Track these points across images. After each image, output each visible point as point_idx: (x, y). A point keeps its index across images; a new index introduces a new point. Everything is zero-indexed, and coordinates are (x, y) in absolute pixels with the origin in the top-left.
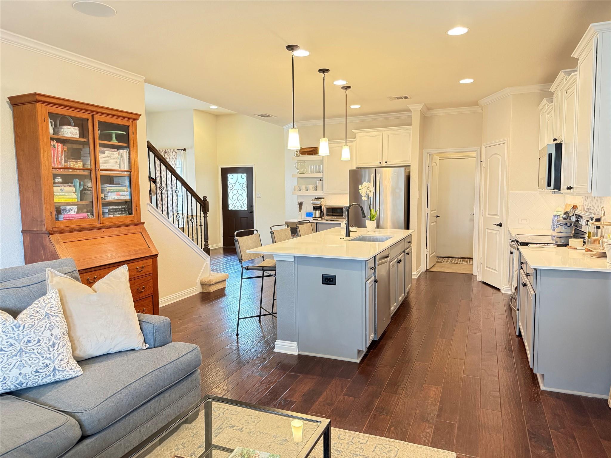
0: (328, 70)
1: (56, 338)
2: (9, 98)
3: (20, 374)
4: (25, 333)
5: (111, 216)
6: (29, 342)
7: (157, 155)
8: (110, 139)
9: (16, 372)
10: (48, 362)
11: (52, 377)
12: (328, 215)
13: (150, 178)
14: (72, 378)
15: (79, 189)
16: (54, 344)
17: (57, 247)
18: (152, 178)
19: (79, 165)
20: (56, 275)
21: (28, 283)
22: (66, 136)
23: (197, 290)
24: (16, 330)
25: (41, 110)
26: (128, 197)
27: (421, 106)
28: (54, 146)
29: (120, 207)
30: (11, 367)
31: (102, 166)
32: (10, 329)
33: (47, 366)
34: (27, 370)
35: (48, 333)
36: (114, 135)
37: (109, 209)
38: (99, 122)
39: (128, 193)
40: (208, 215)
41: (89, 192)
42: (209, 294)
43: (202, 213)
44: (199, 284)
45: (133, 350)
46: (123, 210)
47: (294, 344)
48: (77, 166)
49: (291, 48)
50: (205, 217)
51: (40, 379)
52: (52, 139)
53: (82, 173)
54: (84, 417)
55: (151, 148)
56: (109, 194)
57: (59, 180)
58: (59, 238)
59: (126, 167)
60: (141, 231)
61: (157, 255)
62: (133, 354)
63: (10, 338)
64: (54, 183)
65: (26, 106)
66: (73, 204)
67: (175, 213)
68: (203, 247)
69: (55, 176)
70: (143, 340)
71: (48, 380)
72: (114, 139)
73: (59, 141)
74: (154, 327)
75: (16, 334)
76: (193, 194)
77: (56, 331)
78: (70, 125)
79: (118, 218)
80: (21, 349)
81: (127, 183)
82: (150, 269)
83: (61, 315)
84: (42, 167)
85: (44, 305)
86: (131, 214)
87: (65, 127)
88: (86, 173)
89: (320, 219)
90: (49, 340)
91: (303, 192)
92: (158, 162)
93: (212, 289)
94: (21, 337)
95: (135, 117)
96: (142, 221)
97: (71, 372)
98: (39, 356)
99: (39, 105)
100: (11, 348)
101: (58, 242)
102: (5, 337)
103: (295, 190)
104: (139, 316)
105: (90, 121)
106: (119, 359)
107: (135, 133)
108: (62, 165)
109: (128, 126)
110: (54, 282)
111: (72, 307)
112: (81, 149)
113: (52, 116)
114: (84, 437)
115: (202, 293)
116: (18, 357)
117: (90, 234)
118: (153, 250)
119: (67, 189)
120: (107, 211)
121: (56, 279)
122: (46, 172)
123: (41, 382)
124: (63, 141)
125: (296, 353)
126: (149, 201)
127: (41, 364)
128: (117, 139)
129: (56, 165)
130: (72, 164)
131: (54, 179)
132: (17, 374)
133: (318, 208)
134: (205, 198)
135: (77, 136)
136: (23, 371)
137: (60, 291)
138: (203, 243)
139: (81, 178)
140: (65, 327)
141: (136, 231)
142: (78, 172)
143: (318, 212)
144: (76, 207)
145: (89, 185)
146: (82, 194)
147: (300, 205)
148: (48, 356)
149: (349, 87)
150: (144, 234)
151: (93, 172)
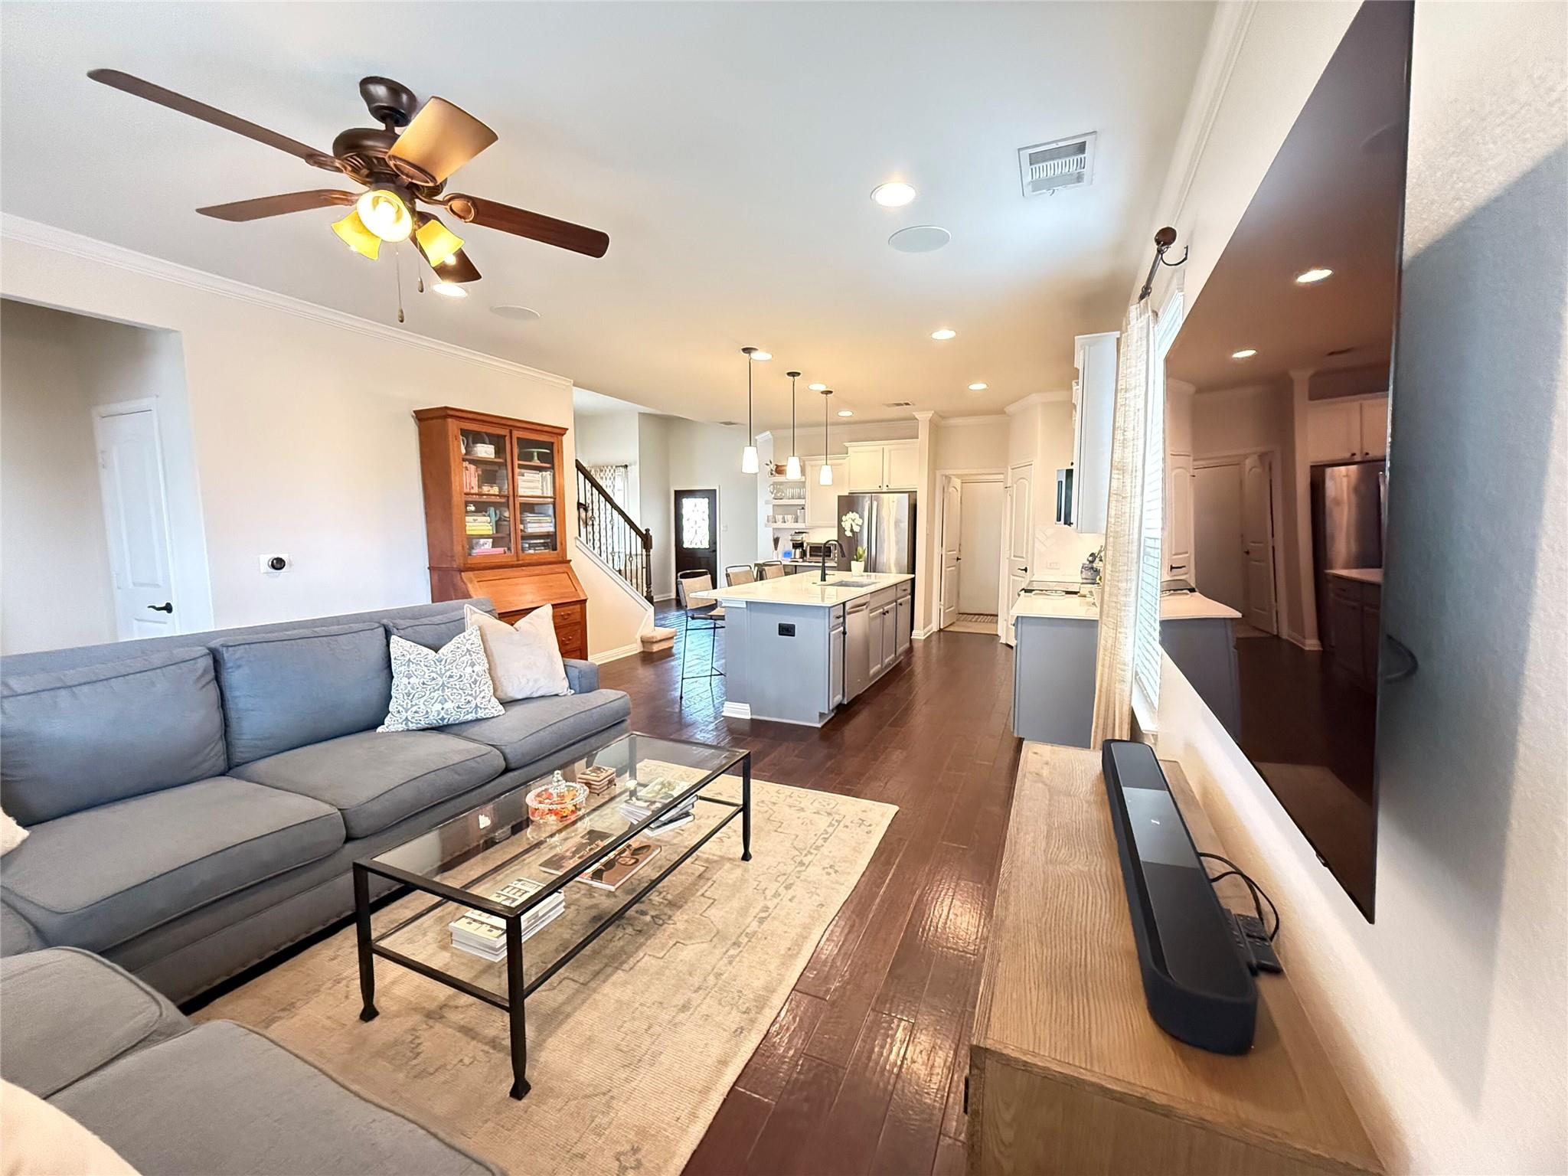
0: (799, 374)
1: (478, 675)
2: (414, 412)
3: (443, 709)
4: (447, 668)
5: (532, 551)
6: (451, 677)
7: (587, 476)
8: (531, 459)
9: (438, 706)
10: (469, 698)
11: (473, 714)
12: (811, 555)
13: (579, 505)
14: (493, 717)
15: (494, 519)
16: (476, 681)
17: (470, 586)
18: (582, 504)
19: (495, 490)
20: (475, 613)
21: (445, 620)
22: (480, 455)
23: (636, 648)
24: (438, 664)
25: (453, 426)
26: (552, 529)
27: (930, 414)
28: (466, 467)
29: (542, 541)
30: (433, 701)
31: (521, 492)
32: (432, 663)
33: (469, 702)
34: (448, 705)
35: (469, 670)
36: (536, 454)
37: (529, 544)
38: (518, 438)
39: (552, 525)
40: (651, 553)
41: (506, 523)
42: (652, 653)
43: (644, 550)
44: (639, 640)
45: (557, 695)
46: (545, 545)
47: (747, 707)
48: (492, 492)
49: (747, 350)
50: (648, 556)
51: (462, 715)
52: (464, 460)
53: (498, 499)
54: (507, 751)
55: (579, 467)
56: (529, 525)
57: (472, 508)
58: (472, 576)
59: (550, 493)
60: (566, 570)
61: (586, 600)
62: (557, 698)
63: (432, 672)
64: (467, 512)
65: (435, 421)
66: (488, 537)
67: (610, 550)
68: (645, 594)
69: (467, 504)
70: (567, 684)
71: (470, 717)
72: (536, 458)
73: (472, 462)
74: (580, 672)
75: (438, 668)
76: (632, 525)
77: (477, 668)
78: (484, 443)
79: (539, 554)
80: (443, 683)
81: (551, 512)
82: (577, 617)
83: (482, 652)
84: (454, 493)
85: (465, 641)
86: (555, 549)
87: (479, 445)
88: (503, 500)
89: (801, 560)
90: (471, 677)
91: (780, 525)
92: (588, 485)
93: (656, 648)
94: (443, 672)
95: (561, 432)
96: (568, 558)
97: (493, 710)
98: (461, 692)
99: (450, 420)
100: (433, 682)
101: (471, 582)
102: (427, 672)
103: (768, 521)
104: (563, 661)
105: (507, 438)
106: (542, 702)
107: (560, 451)
108: (475, 490)
109: (552, 443)
110: (473, 620)
111: (493, 645)
112: (496, 471)
113: (465, 433)
114: (507, 770)
115: (643, 652)
116: (440, 692)
117: (508, 572)
118: (581, 593)
119: (481, 519)
120: (527, 545)
121: (475, 616)
122: (457, 499)
123: (463, 718)
124: (477, 462)
125: (748, 717)
126: (577, 535)
127: (462, 700)
128: (539, 459)
129: (468, 491)
130: (486, 489)
131: (466, 506)
132: (440, 709)
133: (798, 545)
134: (647, 530)
135: (493, 456)
136: (446, 706)
137: (480, 629)
138: (645, 589)
139: (496, 505)
140: (487, 666)
141: (561, 570)
142: (493, 499)
143: (798, 551)
144: (491, 540)
145: (507, 514)
146: (498, 525)
147: (776, 541)
148: (470, 693)
149: (831, 392)
150: (570, 574)
151: (511, 498)
